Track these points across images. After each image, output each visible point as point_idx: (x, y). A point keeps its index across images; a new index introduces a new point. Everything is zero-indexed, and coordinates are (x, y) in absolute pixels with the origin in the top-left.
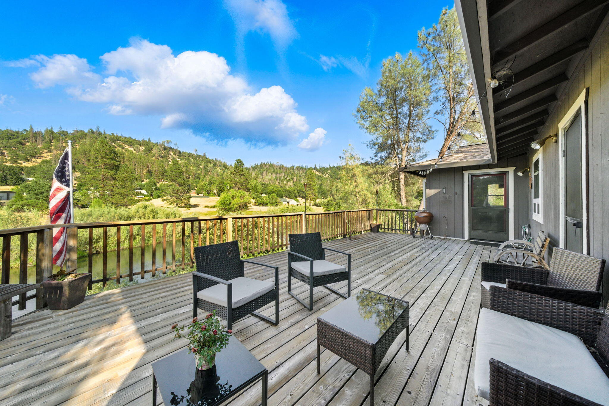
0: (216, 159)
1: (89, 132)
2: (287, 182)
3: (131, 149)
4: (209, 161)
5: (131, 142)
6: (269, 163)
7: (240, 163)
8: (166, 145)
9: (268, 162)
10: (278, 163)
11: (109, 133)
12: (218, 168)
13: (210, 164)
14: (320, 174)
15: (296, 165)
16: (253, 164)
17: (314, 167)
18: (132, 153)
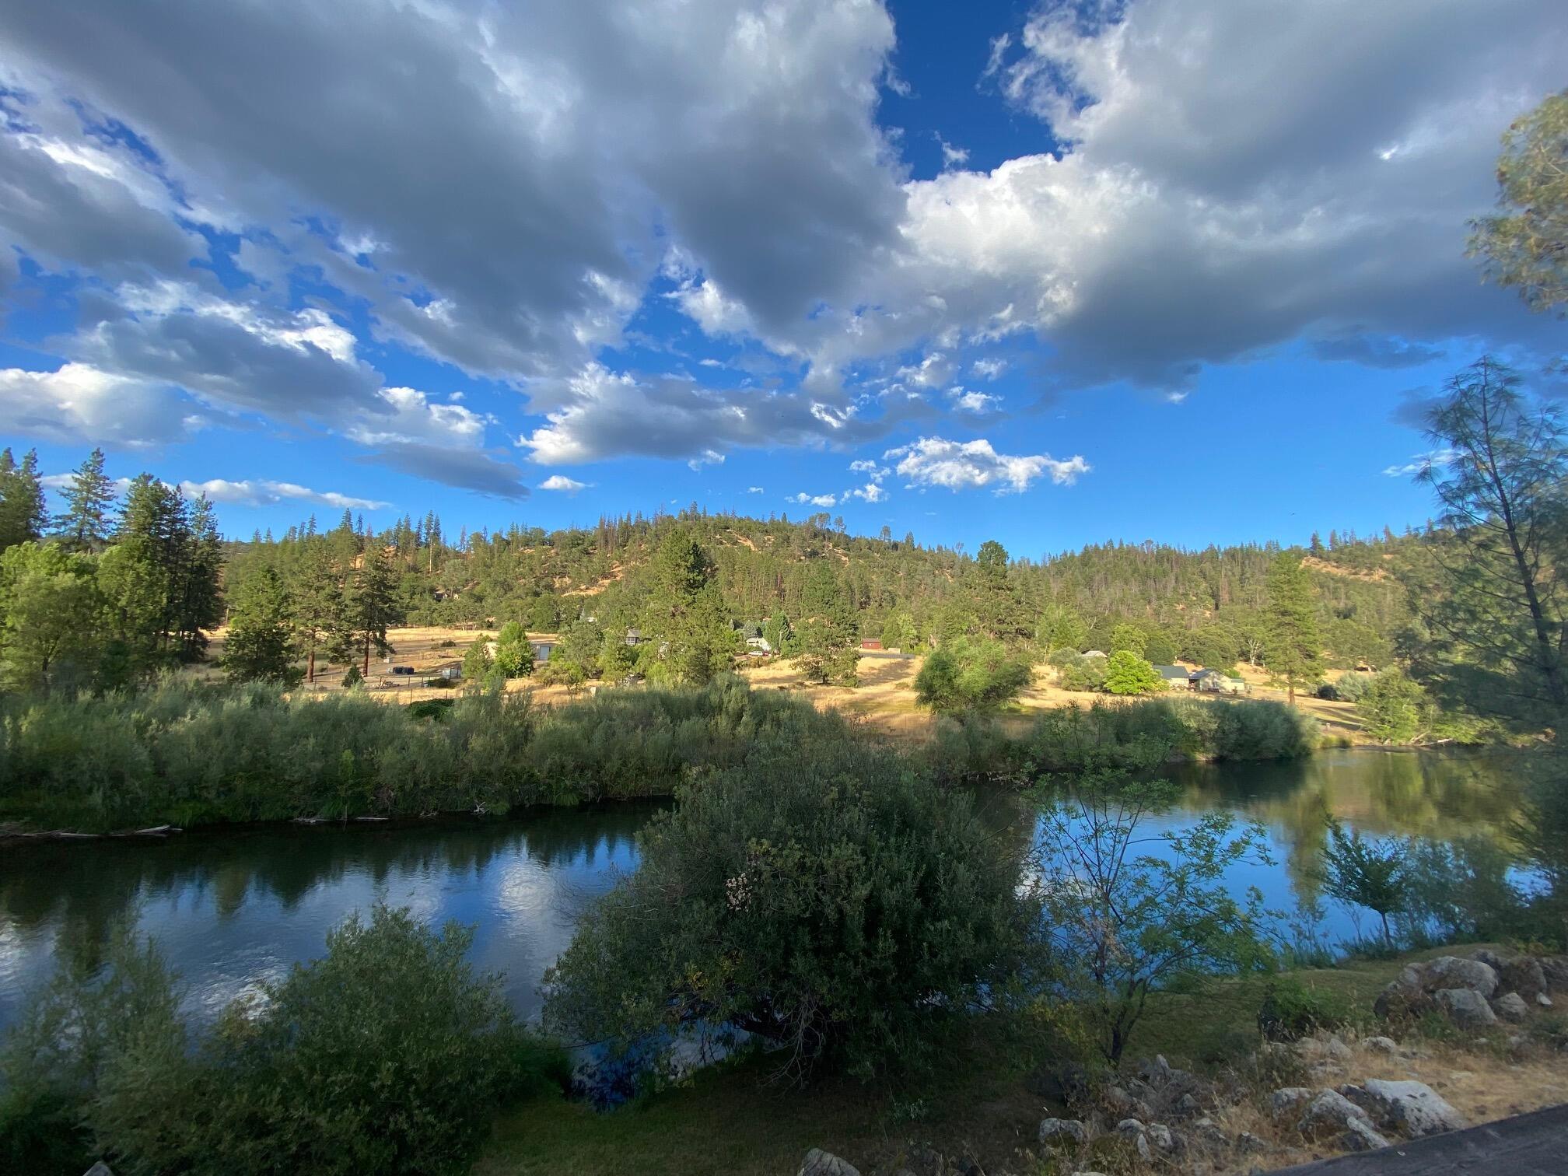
0: (940, 548)
1: (680, 516)
2: (1190, 606)
3: (749, 543)
4: (921, 557)
5: (748, 529)
6: (1116, 546)
7: (994, 551)
8: (818, 525)
9: (1111, 542)
10: (1149, 542)
11: (712, 513)
12: (947, 573)
13: (924, 565)
14: (1341, 572)
15: (1224, 544)
16: (1057, 552)
17: (1307, 545)
18: (750, 551)
